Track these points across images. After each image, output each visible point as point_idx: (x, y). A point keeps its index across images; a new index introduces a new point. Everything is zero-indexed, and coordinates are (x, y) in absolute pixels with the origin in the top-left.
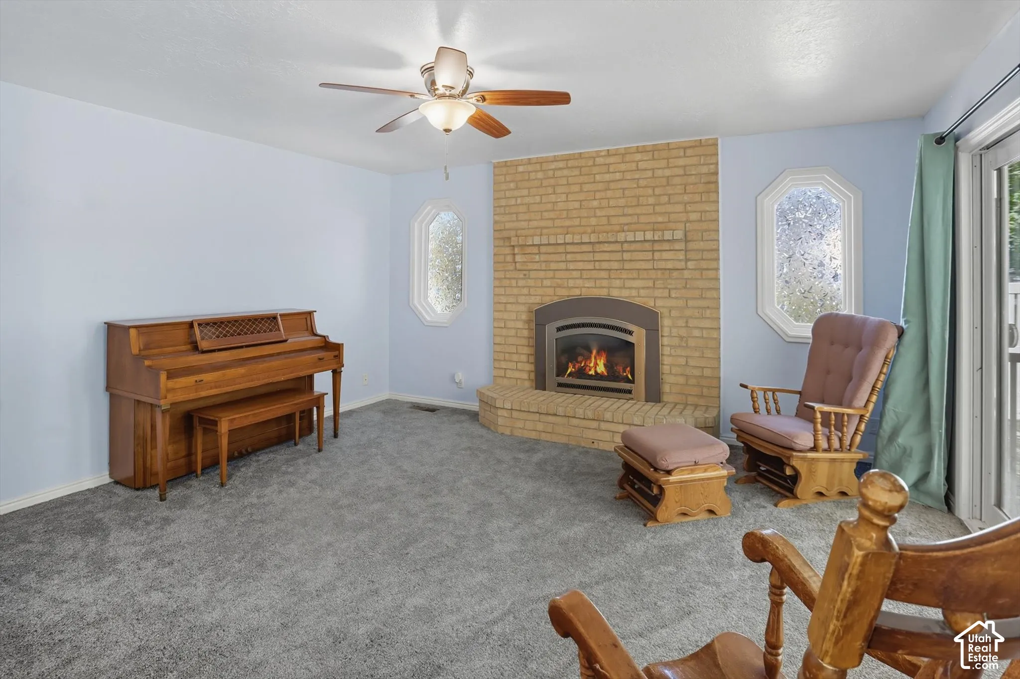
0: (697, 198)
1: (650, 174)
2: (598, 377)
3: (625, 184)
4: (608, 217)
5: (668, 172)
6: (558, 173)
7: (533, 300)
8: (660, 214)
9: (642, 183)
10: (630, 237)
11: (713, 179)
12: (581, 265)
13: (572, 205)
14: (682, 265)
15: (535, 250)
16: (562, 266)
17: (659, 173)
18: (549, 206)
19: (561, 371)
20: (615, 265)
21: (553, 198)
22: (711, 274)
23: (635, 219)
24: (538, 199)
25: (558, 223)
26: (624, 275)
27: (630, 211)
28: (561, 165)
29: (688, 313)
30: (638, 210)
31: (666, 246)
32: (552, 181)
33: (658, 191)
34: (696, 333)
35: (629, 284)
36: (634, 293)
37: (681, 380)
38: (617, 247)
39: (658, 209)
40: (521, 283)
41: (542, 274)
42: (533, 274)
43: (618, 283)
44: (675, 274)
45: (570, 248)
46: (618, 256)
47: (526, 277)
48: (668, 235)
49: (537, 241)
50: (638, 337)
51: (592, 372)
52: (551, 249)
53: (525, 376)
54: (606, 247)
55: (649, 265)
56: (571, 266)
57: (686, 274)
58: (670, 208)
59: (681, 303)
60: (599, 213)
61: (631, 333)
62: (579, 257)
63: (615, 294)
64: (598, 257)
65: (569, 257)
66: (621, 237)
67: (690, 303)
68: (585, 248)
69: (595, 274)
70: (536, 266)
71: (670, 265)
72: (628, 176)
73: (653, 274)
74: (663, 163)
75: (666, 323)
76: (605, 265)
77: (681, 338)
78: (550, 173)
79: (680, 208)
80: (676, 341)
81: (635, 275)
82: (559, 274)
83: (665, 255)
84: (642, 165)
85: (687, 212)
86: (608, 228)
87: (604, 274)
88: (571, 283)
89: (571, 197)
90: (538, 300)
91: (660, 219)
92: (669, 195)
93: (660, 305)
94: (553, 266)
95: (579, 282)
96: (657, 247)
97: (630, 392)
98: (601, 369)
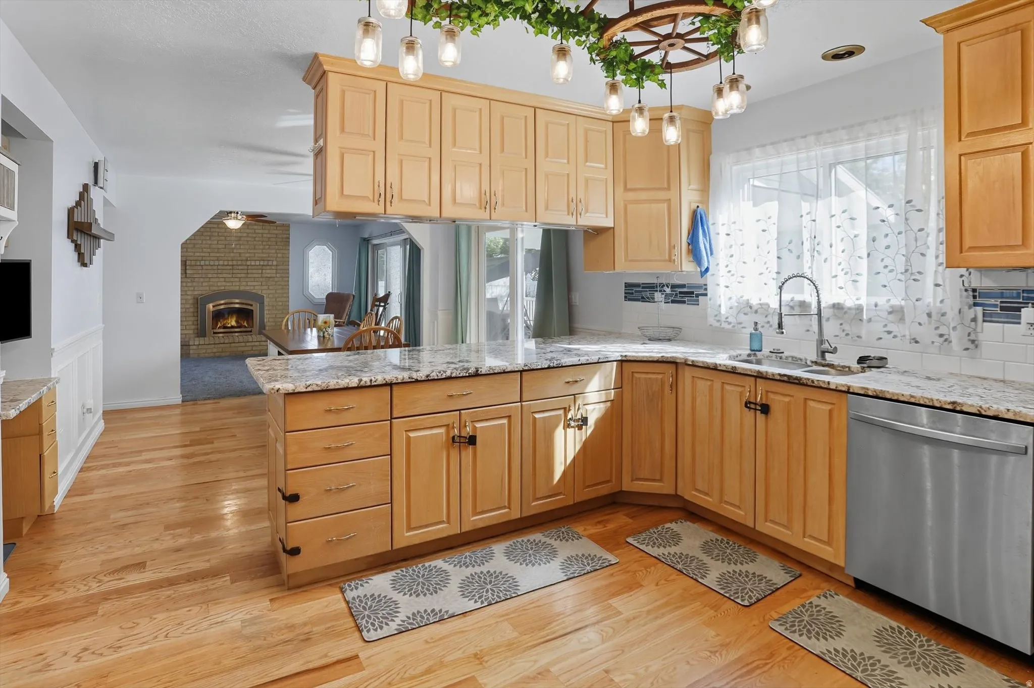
0: (281, 247)
1: (260, 235)
2: (232, 327)
3: (249, 239)
4: (240, 253)
5: (268, 236)
6: (212, 230)
7: (196, 293)
8: (266, 253)
9: (257, 239)
10: (253, 263)
11: (288, 240)
12: (225, 275)
13: (220, 246)
14: (274, 275)
15: (200, 268)
16: (215, 275)
17: (265, 235)
18: (207, 246)
19: (214, 326)
20: (243, 275)
21: (209, 242)
22: (286, 279)
23: (253, 255)
24: (200, 242)
25: (212, 254)
26: (247, 280)
27: (252, 251)
28: (215, 226)
29: (277, 295)
30: (255, 251)
31: (268, 267)
32: (209, 234)
33: (264, 243)
34: (281, 304)
35: (249, 283)
36: (252, 288)
37: (274, 324)
38: (246, 267)
39: (264, 251)
40: (189, 284)
41: (202, 280)
42: (196, 279)
43: (244, 283)
44: (271, 279)
45: (219, 267)
46: (246, 271)
47: (192, 282)
48: (270, 263)
49: (202, 263)
50: (256, 308)
51: (229, 325)
52: (209, 267)
53: (191, 332)
54: (240, 267)
55: (259, 276)
56: (220, 276)
57: (276, 279)
58: (268, 251)
59: (274, 291)
60: (235, 251)
61: (252, 305)
62: (224, 271)
63: (242, 288)
64: (234, 272)
65: (219, 271)
66: (248, 263)
67: (278, 291)
68: (228, 267)
69: (232, 280)
70: (198, 276)
71: (269, 276)
72: (250, 235)
73: (261, 279)
74: (267, 231)
75: (266, 301)
76: (239, 275)
77: (273, 306)
78: (208, 229)
79: (273, 251)
80: (270, 308)
81: (253, 280)
82: (211, 280)
83: (268, 271)
84: (257, 231)
85: (276, 253)
86: (239, 259)
87: (237, 279)
88: (219, 284)
89: (220, 242)
90: (200, 292)
91: (265, 255)
92: (270, 245)
93: (265, 293)
94: (210, 276)
95: (224, 284)
96: (264, 268)
97: (251, 331)
98: (234, 323)
